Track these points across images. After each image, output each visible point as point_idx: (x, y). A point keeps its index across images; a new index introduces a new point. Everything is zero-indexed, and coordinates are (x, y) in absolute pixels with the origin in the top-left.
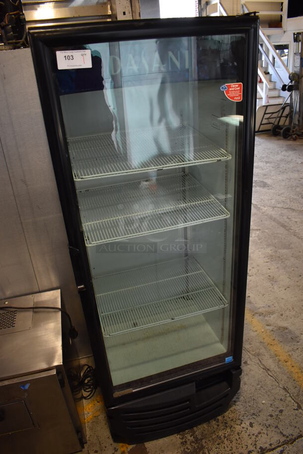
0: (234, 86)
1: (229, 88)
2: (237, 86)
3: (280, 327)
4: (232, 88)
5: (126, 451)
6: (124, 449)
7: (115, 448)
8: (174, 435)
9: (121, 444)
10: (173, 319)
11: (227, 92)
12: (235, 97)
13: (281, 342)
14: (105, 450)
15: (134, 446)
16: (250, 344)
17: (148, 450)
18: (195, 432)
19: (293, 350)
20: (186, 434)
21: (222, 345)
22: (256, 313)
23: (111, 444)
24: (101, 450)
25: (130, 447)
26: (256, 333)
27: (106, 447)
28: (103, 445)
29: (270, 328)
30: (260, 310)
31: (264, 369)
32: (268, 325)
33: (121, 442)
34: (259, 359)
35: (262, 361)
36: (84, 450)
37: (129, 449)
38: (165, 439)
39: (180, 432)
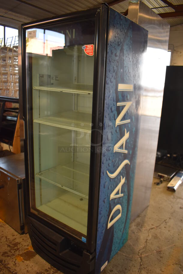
0: (89, 46)
1: (86, 48)
2: (91, 46)
4: (88, 48)
6: (30, 248)
7: (28, 245)
8: (49, 264)
11: (86, 50)
12: (89, 53)
14: (25, 242)
17: (34, 257)
18: (56, 272)
20: (53, 269)
25: (33, 250)
33: (33, 246)
36: (22, 235)
37: (31, 250)
38: (45, 261)
39: (52, 266)
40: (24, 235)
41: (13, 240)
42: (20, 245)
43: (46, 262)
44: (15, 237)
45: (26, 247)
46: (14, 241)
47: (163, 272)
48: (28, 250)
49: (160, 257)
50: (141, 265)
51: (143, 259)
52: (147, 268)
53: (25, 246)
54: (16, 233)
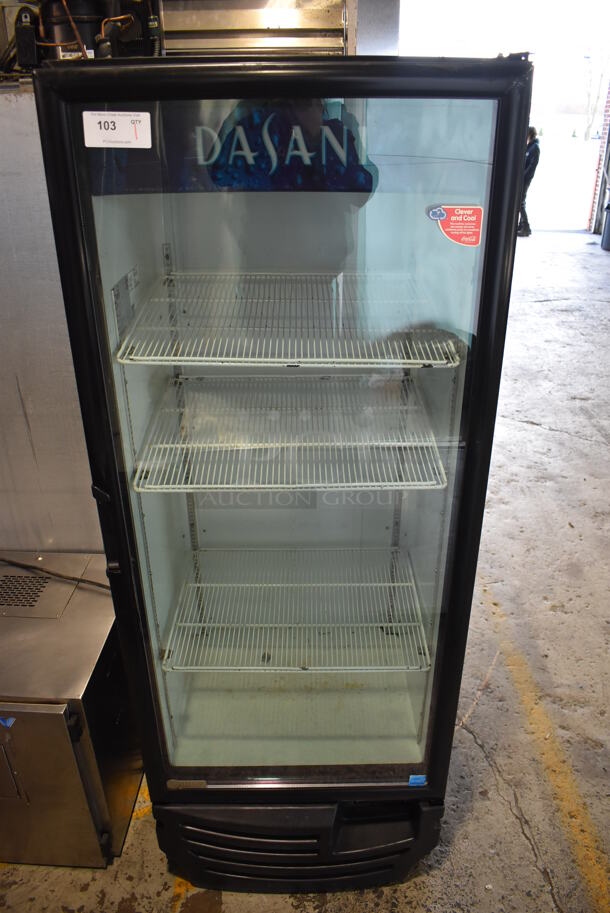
0: (461, 212)
1: (449, 216)
2: (470, 212)
3: (588, 738)
4: (459, 216)
5: (183, 896)
6: (181, 890)
7: (166, 884)
8: (284, 895)
9: (180, 880)
10: (304, 669)
11: (446, 224)
12: (463, 235)
13: (577, 771)
14: (146, 881)
15: (202, 890)
16: (509, 757)
17: (223, 907)
18: (324, 903)
19: (598, 796)
20: (308, 901)
21: (417, 746)
22: (549, 696)
23: (162, 874)
24: (140, 879)
25: (195, 890)
26: (528, 737)
27: (150, 876)
28: (146, 871)
29: (566, 734)
30: (559, 691)
31: (517, 817)
32: (564, 728)
33: (181, 876)
34: (515, 794)
35: (519, 798)
36: (109, 867)
37: (189, 895)
38: (264, 897)
39: (297, 893)
40: (117, 862)
41: (101, 902)
42: (139, 900)
43: (270, 896)
44: (94, 888)
45: (167, 895)
46: (106, 903)
47: (533, 733)
48: (183, 901)
49: (500, 701)
50: (482, 746)
51: (472, 728)
52: (500, 746)
53: (159, 894)
54: (85, 875)
